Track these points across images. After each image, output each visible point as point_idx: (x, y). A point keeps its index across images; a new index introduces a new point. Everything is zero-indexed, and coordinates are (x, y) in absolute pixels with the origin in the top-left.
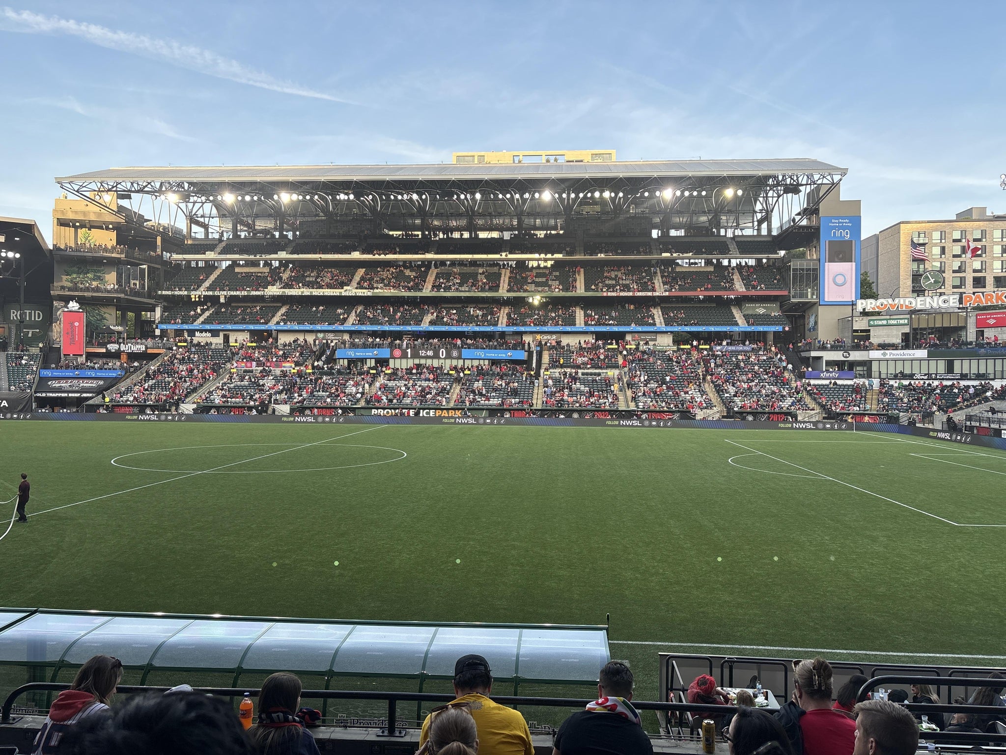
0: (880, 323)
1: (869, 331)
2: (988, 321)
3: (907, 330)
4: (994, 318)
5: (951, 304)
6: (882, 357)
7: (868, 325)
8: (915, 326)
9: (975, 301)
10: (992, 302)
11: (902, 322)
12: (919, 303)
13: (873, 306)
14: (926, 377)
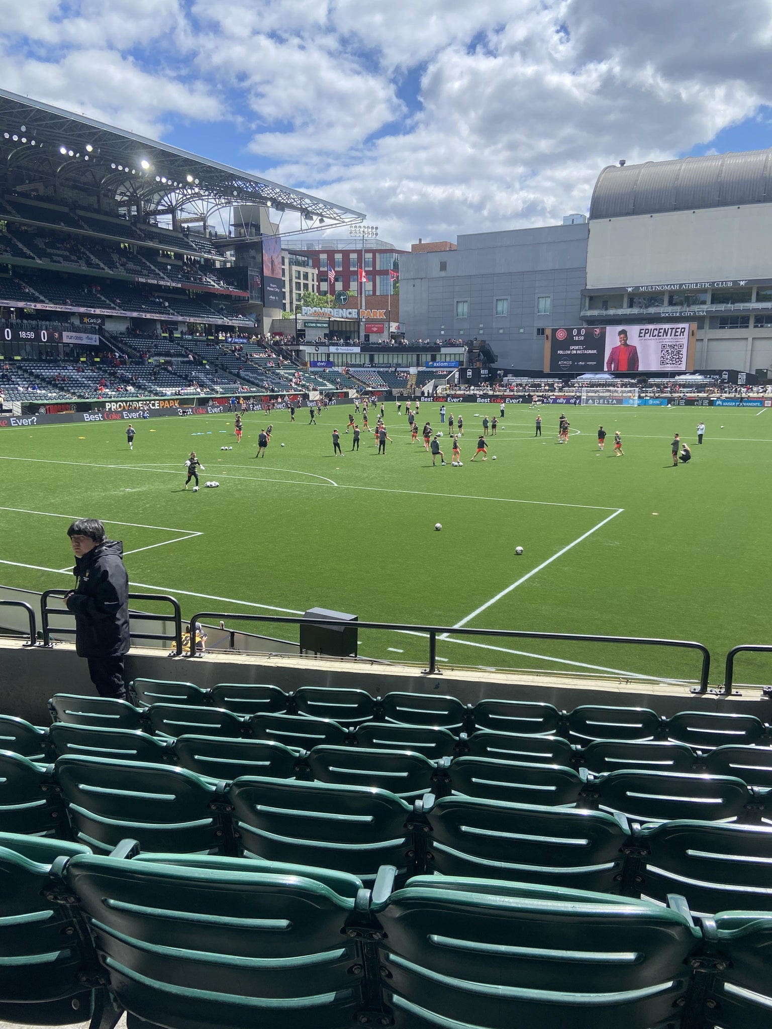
0: (312, 325)
1: (304, 330)
2: (372, 329)
3: (327, 331)
4: (376, 327)
5: (354, 316)
6: (336, 351)
7: (304, 326)
8: (332, 329)
9: (367, 315)
10: (377, 317)
11: (325, 325)
12: (335, 313)
13: (311, 313)
14: (370, 366)
